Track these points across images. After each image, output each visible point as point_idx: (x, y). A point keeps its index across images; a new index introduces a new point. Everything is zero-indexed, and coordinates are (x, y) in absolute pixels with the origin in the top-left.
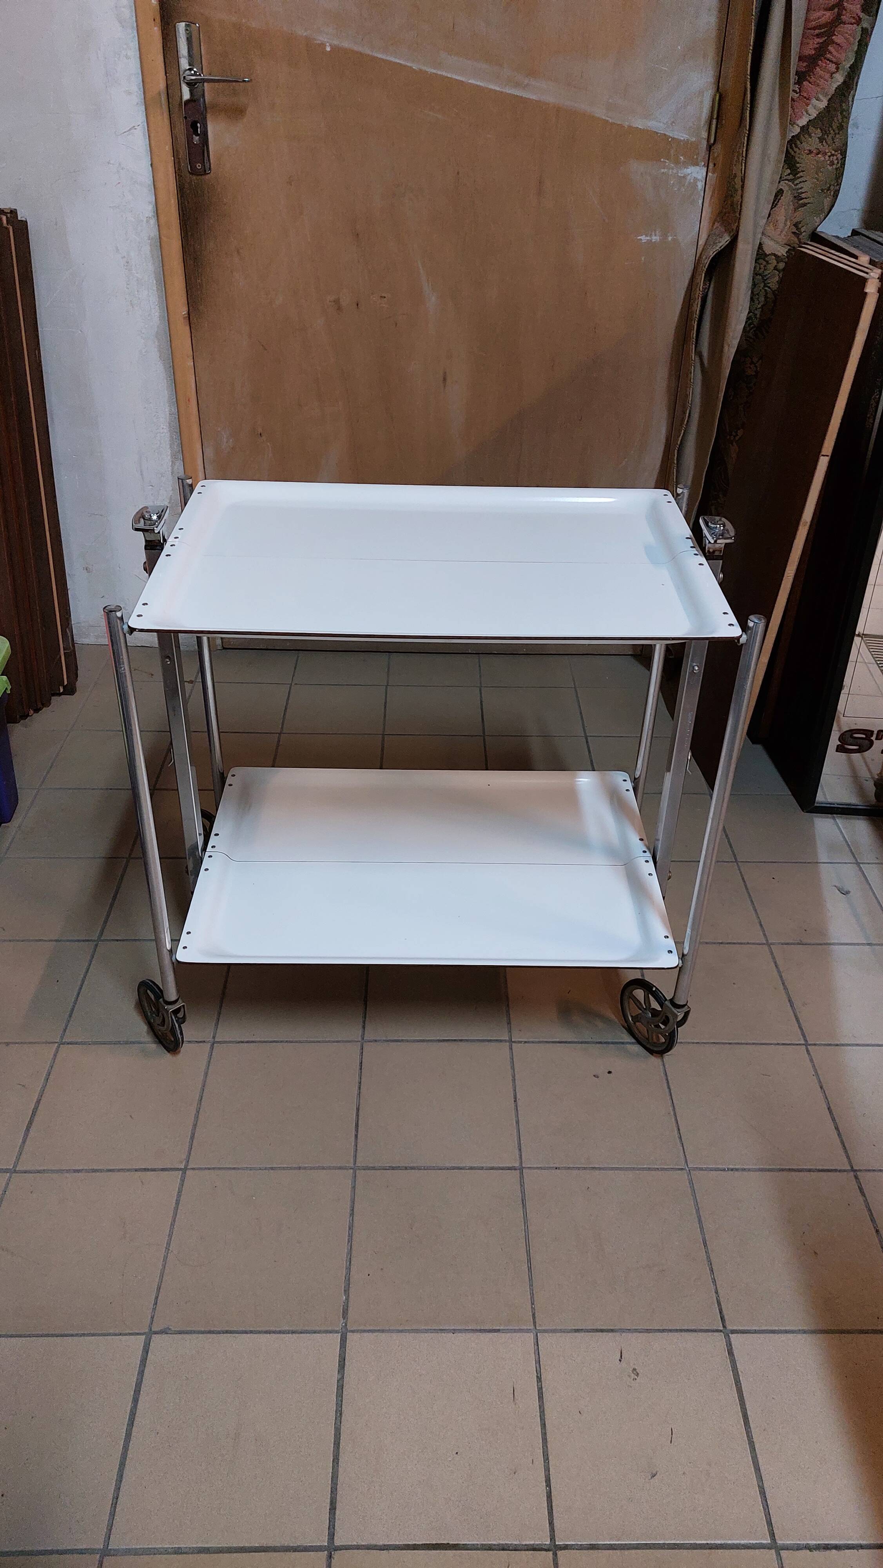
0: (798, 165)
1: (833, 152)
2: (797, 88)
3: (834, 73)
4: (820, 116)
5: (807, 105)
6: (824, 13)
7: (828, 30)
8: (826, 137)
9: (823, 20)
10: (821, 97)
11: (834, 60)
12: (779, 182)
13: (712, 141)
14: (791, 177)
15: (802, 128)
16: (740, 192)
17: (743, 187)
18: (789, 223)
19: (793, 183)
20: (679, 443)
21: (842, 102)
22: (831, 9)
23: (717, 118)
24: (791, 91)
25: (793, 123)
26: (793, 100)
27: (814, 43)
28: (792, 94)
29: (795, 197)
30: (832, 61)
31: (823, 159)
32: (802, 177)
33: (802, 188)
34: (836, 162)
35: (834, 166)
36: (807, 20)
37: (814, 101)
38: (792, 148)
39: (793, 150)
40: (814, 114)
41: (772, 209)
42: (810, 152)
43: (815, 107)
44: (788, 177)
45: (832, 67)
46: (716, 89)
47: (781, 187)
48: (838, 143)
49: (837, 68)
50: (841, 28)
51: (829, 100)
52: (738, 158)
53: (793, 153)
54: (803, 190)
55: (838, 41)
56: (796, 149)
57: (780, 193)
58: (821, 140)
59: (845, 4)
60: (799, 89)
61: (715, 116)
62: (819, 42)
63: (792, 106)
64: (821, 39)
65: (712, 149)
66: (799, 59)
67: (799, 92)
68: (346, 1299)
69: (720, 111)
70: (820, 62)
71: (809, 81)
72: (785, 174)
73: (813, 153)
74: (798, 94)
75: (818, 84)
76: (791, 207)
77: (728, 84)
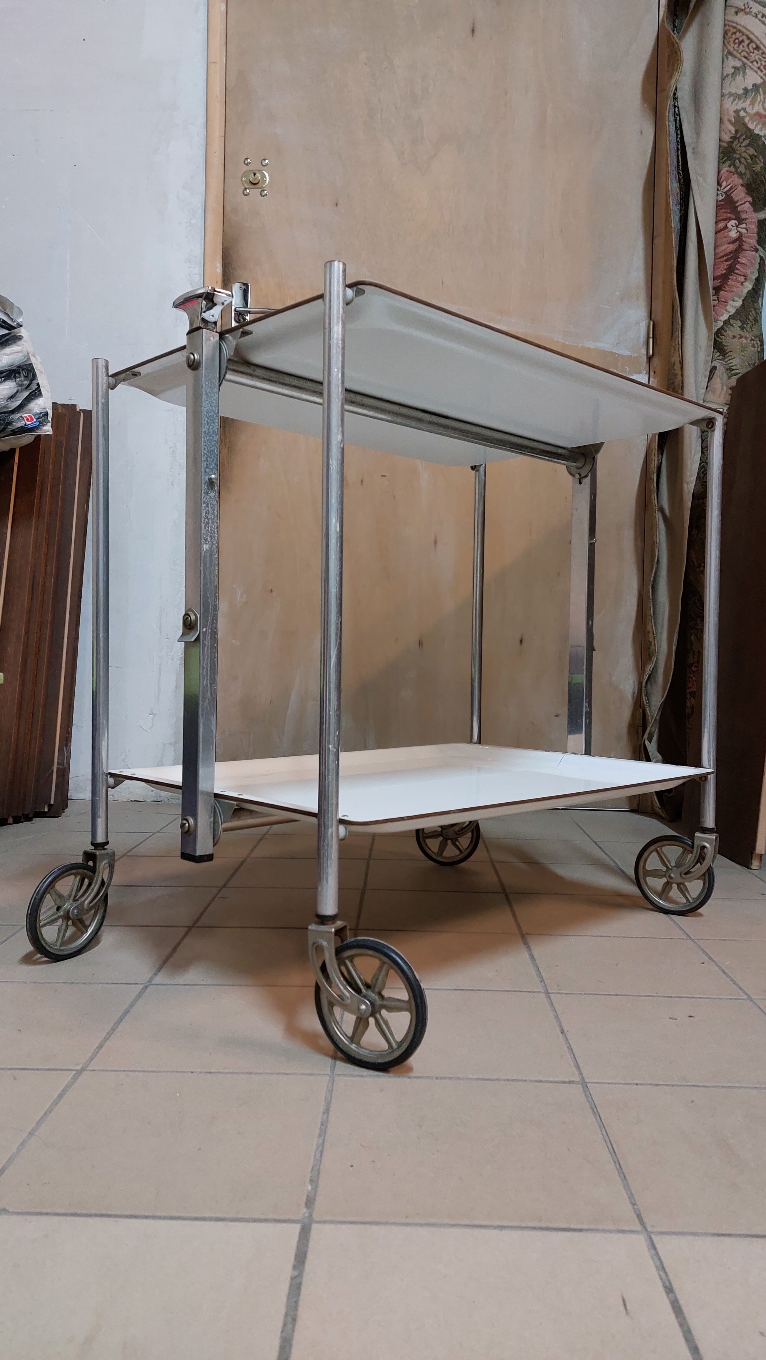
0: (725, 348)
1: (753, 338)
2: (715, 298)
3: (743, 282)
4: (738, 312)
5: (726, 306)
6: (729, 245)
7: (734, 256)
8: (745, 326)
9: (728, 251)
10: (735, 298)
11: (742, 274)
12: (712, 362)
13: (651, 353)
14: (721, 357)
15: (725, 322)
16: (680, 373)
17: (682, 368)
18: (725, 388)
19: (724, 361)
20: (652, 579)
21: (753, 301)
22: (733, 242)
23: (653, 338)
24: (712, 301)
25: (716, 321)
26: (714, 306)
27: (724, 266)
28: (713, 303)
29: (727, 369)
31: (745, 341)
32: (730, 356)
33: (732, 363)
34: (756, 345)
35: (756, 349)
36: (715, 254)
37: (731, 302)
38: (718, 337)
39: (719, 338)
40: (732, 311)
41: (708, 382)
42: (734, 337)
43: (732, 306)
44: (719, 358)
45: (742, 279)
46: (649, 318)
47: (713, 365)
48: (756, 332)
49: (746, 279)
50: (743, 253)
51: (743, 300)
52: (675, 349)
53: (720, 340)
55: (743, 262)
56: (722, 337)
57: (714, 369)
58: (742, 328)
59: (744, 239)
60: (718, 298)
61: (651, 335)
62: (728, 265)
63: (714, 311)
64: (729, 263)
65: (651, 360)
66: (714, 279)
67: (718, 300)
68: (312, 1189)
69: (654, 334)
70: (731, 277)
71: (725, 291)
72: (716, 356)
73: (737, 339)
74: (717, 302)
75: (733, 292)
76: (725, 376)
77: (658, 316)
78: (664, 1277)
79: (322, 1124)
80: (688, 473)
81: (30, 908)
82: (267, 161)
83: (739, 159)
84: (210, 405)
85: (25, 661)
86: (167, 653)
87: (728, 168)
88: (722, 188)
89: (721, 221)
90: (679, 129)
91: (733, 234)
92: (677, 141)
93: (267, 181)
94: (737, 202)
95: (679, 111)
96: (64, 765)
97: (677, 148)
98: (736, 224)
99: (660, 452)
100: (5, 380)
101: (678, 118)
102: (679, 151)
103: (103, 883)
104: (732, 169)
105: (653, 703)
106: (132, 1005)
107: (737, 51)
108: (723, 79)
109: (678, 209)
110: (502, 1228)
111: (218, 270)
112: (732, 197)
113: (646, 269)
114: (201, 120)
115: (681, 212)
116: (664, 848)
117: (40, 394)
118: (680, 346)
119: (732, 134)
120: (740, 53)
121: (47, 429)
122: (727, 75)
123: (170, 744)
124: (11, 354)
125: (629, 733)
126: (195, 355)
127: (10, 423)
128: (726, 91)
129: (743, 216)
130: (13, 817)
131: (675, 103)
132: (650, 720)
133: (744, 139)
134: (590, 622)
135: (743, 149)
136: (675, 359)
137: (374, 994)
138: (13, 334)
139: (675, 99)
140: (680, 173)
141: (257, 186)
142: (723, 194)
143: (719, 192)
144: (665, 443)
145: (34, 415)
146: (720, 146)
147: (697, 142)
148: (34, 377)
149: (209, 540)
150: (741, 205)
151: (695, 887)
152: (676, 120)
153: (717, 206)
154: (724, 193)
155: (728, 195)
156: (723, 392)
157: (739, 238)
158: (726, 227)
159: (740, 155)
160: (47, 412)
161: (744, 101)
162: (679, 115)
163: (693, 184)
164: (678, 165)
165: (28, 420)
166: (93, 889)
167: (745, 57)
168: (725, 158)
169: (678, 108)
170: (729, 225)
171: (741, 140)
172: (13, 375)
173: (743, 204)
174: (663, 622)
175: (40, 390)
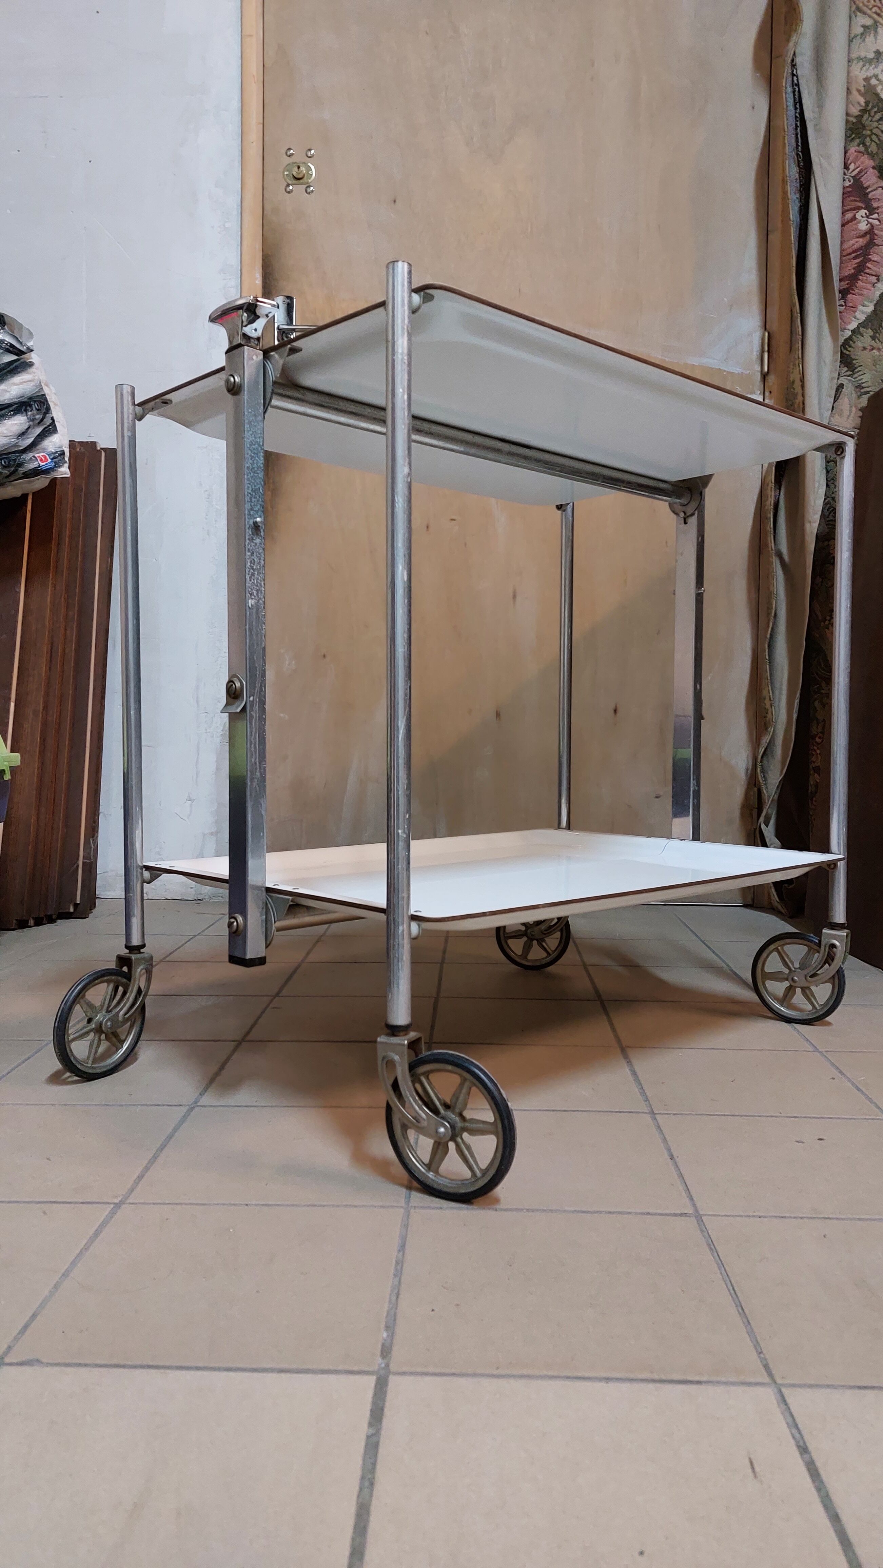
0: (854, 362)
2: (842, 302)
3: (876, 283)
4: (869, 319)
5: (855, 312)
6: (858, 240)
7: (864, 253)
8: (878, 335)
9: (856, 246)
10: (866, 303)
11: (874, 273)
12: (838, 379)
13: (766, 370)
14: (849, 373)
15: (853, 331)
16: (800, 392)
17: (803, 387)
18: (854, 409)
19: (852, 377)
20: (768, 639)
22: (863, 236)
23: (769, 351)
24: (837, 307)
25: (843, 330)
26: (840, 312)
27: (852, 264)
28: (839, 309)
29: (856, 387)
30: (872, 275)
31: (878, 353)
32: (860, 371)
33: (862, 379)
36: (842, 251)
37: (861, 308)
38: (846, 349)
40: (862, 318)
41: (834, 403)
42: (865, 348)
43: (862, 312)
44: (845, 374)
45: (874, 279)
46: (764, 328)
47: (840, 382)
49: (878, 280)
50: (875, 249)
51: (875, 305)
52: (794, 365)
53: (847, 353)
54: (863, 381)
55: (875, 259)
56: (849, 349)
57: (840, 387)
58: (873, 338)
59: (876, 232)
60: (845, 302)
61: (766, 348)
62: (857, 263)
63: (841, 319)
64: (858, 261)
65: (767, 378)
66: (841, 280)
67: (846, 305)
68: (388, 1336)
69: (770, 346)
70: (860, 277)
71: (854, 294)
72: (843, 371)
73: (868, 351)
74: (844, 307)
75: (862, 295)
76: (854, 395)
77: (774, 326)
78: (797, 1435)
79: (397, 1263)
80: (811, 511)
81: (58, 1020)
82: (313, 152)
83: (870, 136)
84: (253, 436)
85: (43, 740)
86: (206, 730)
87: (857, 148)
88: (850, 171)
89: (848, 210)
90: (798, 102)
91: (863, 226)
92: (796, 117)
93: (314, 175)
94: (867, 188)
95: (798, 80)
96: (90, 859)
97: (796, 125)
98: (866, 214)
99: (777, 487)
100: (15, 414)
101: (797, 89)
102: (799, 129)
103: (139, 991)
104: (862, 148)
105: (769, 781)
106: (176, 1129)
107: (867, 6)
108: (850, 41)
109: (797, 198)
110: (608, 1380)
111: (257, 282)
112: (862, 182)
113: (759, 269)
114: (236, 104)
115: (801, 201)
116: (786, 948)
117: (55, 430)
118: (801, 360)
119: (861, 106)
120: (871, 9)
121: (64, 471)
122: (856, 36)
123: (212, 834)
124: (21, 383)
125: (742, 814)
126: (236, 378)
127: (21, 465)
128: (854, 55)
129: (875, 205)
130: (33, 918)
131: (793, 71)
132: (767, 801)
133: (876, 112)
134: (698, 686)
135: (875, 124)
136: (795, 376)
137: (453, 1114)
138: (22, 360)
139: (793, 66)
140: (799, 154)
141: (301, 181)
142: (851, 179)
143: (846, 177)
144: (782, 476)
145: (48, 455)
146: (847, 121)
147: (820, 117)
148: (48, 409)
149: (255, 595)
150: (872, 191)
151: (823, 992)
152: (794, 92)
153: (844, 194)
154: (852, 177)
155: (857, 180)
156: (852, 415)
157: (870, 230)
158: (854, 218)
159: (871, 130)
160: (64, 451)
161: (875, 67)
162: (798, 85)
163: (816, 167)
164: (797, 145)
165: (41, 460)
166: (129, 998)
167: (878, 15)
168: (853, 136)
169: (797, 77)
170: (858, 216)
171: (872, 114)
172: (24, 407)
173: (875, 190)
174: (781, 685)
175: (55, 425)
